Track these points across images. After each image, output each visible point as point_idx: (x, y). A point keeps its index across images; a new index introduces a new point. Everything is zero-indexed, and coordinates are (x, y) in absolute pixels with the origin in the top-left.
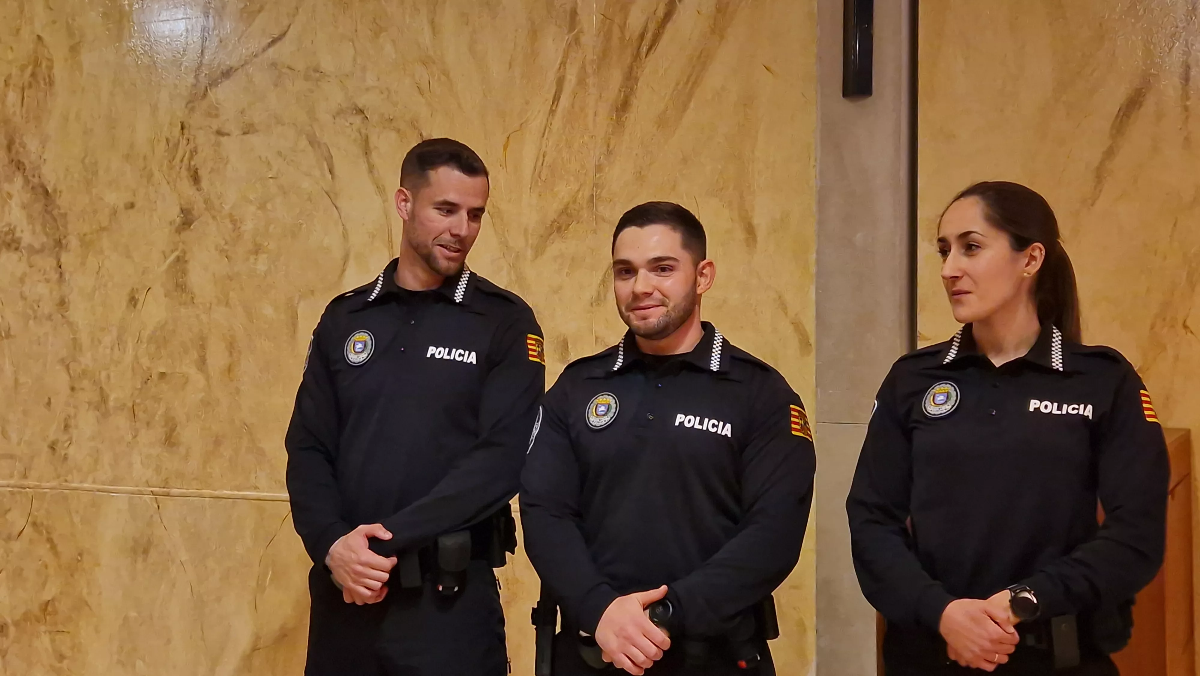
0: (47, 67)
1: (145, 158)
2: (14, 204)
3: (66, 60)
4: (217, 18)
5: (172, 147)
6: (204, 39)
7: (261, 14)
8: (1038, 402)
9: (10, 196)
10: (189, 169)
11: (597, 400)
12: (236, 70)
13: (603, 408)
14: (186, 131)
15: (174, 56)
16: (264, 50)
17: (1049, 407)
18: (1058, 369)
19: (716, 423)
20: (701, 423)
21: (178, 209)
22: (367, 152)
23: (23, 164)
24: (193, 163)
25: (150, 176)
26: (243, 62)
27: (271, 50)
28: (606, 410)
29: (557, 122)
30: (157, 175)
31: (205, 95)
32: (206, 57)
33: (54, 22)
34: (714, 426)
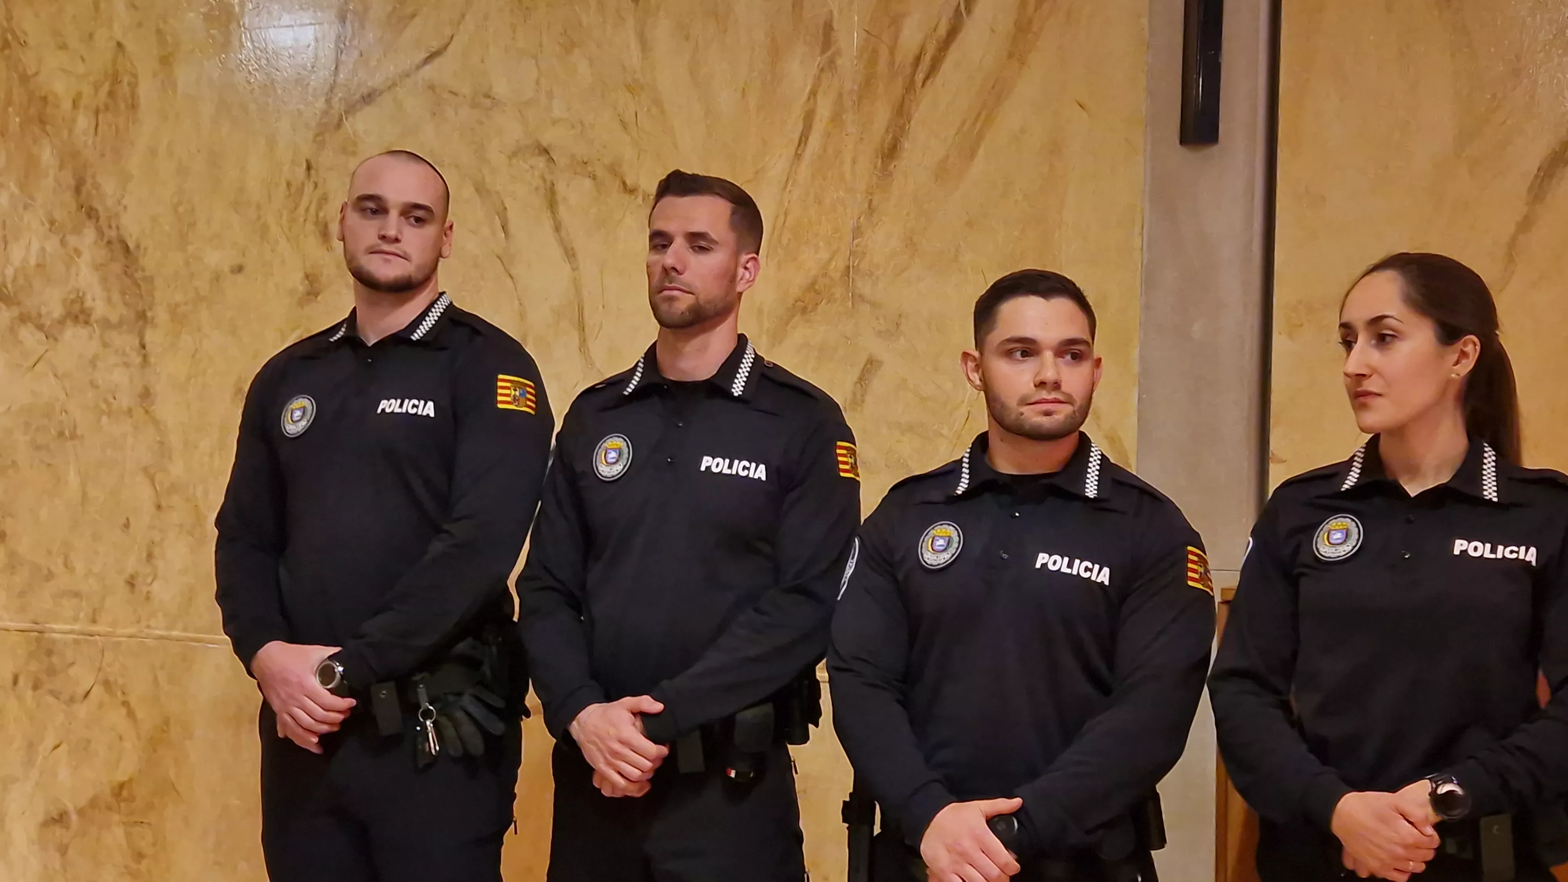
0: (129, 84)
1: (259, 207)
2: (84, 265)
3: (155, 75)
4: (356, 24)
5: (294, 192)
6: (339, 51)
7: (417, 20)
8: (1465, 543)
9: (78, 252)
10: (316, 223)
11: (932, 531)
12: (381, 93)
13: (941, 542)
14: (313, 172)
15: (299, 74)
16: (418, 67)
17: (1479, 549)
18: (1491, 499)
19: (1090, 565)
20: (1070, 565)
21: (300, 275)
22: (552, 204)
23: (96, 210)
24: (321, 215)
25: (264, 230)
26: (390, 83)
27: (427, 68)
28: (945, 544)
29: (804, 170)
30: (274, 229)
31: (339, 125)
32: (342, 76)
33: (140, 25)
34: (1087, 569)
